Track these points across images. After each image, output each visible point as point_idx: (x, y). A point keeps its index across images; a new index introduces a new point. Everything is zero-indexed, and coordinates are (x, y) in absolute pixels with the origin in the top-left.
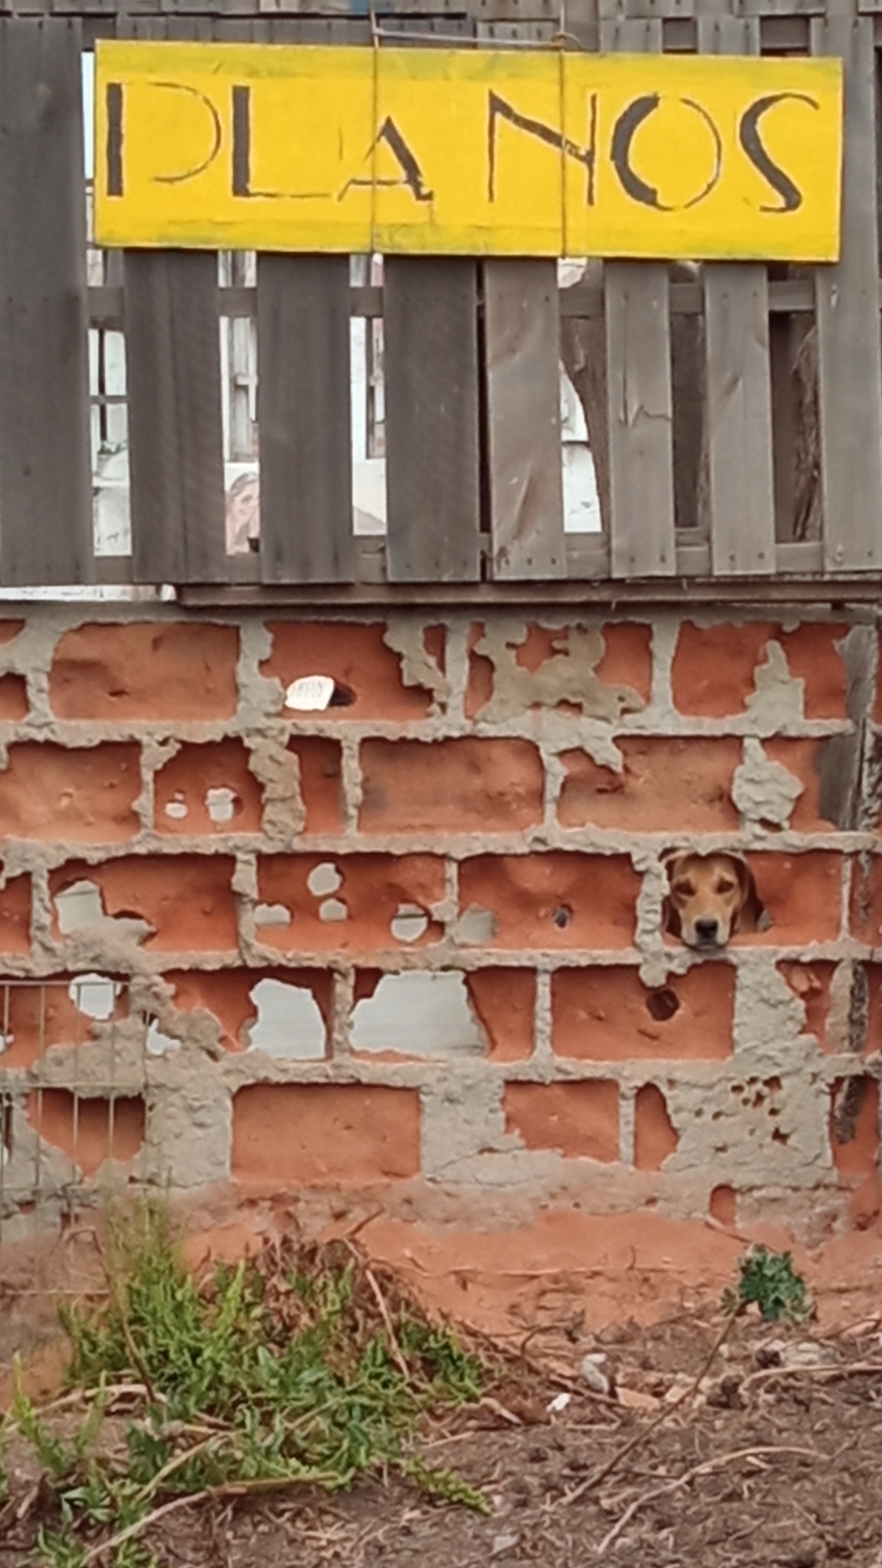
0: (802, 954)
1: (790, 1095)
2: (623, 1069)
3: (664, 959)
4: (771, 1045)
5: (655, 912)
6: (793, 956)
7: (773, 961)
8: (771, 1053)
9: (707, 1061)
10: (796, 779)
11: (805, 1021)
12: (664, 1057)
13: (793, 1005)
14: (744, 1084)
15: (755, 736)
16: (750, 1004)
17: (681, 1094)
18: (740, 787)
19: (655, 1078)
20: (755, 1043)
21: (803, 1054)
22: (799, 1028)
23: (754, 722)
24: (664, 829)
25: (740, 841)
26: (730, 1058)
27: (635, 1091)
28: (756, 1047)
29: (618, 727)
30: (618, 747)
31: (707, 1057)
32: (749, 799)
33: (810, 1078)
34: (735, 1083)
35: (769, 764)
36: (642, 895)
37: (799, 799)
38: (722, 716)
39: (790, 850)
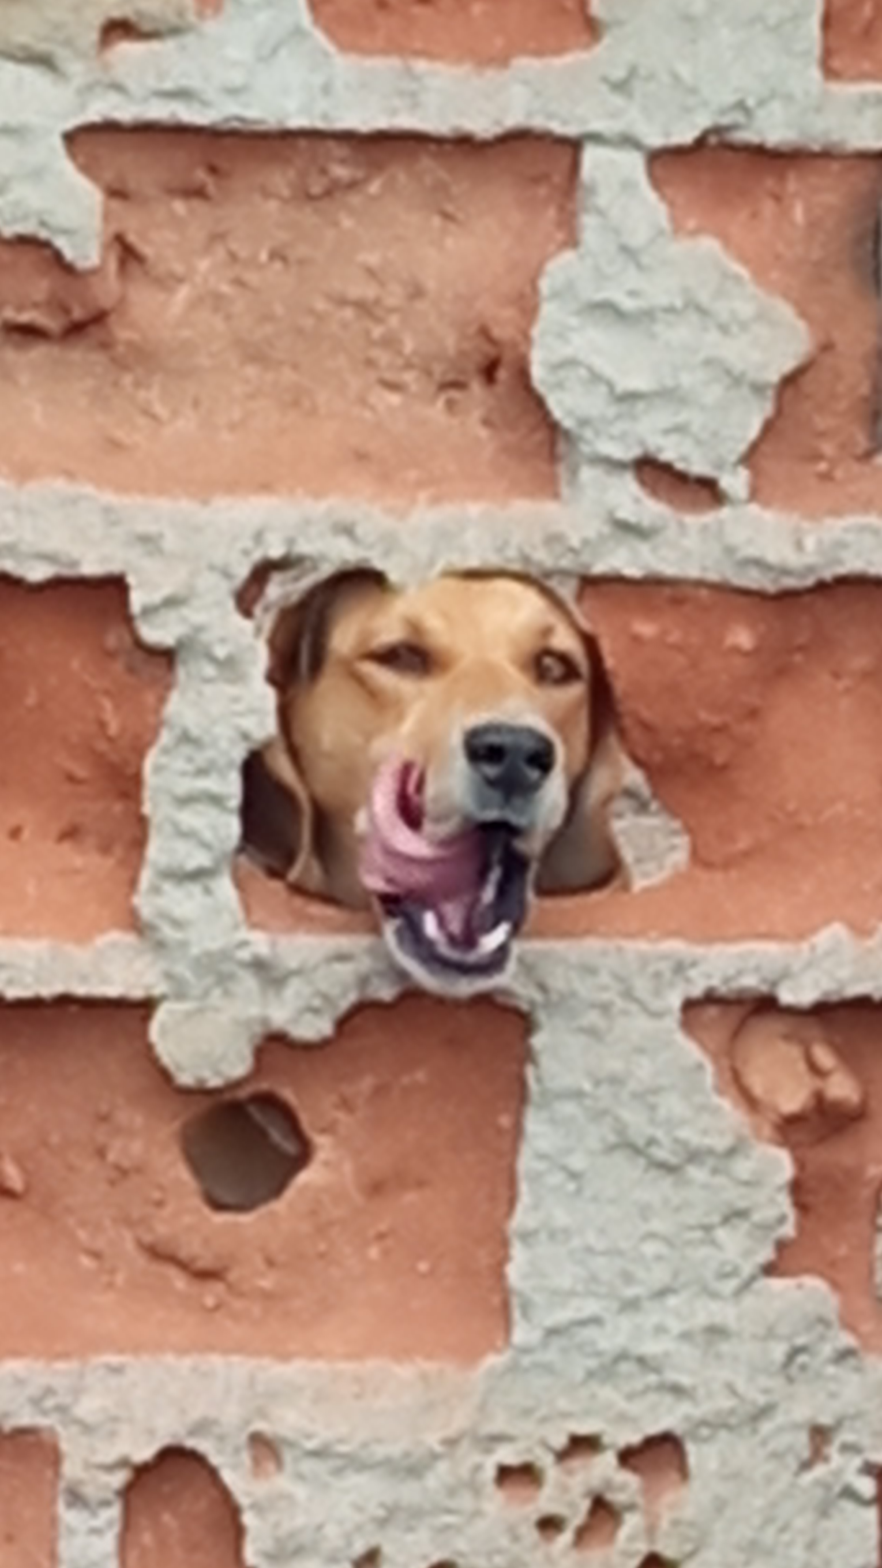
0: (786, 974)
1: (720, 1506)
2: (77, 1392)
3: (249, 982)
4: (651, 1316)
5: (216, 800)
6: (750, 981)
7: (675, 1000)
8: (651, 1348)
9: (405, 1371)
10: (785, 311)
11: (788, 1230)
12: (240, 1349)
13: (743, 1167)
14: (546, 1461)
15: (628, 141)
16: (577, 1162)
17: (300, 1492)
18: (562, 335)
19: (201, 1428)
20: (591, 1307)
21: (779, 1351)
22: (767, 1254)
23: (621, 87)
24: (266, 487)
25: (553, 539)
26: (493, 1361)
27: (120, 1478)
28: (595, 1321)
29: (88, 89)
30: (87, 169)
31: (402, 1354)
32: (596, 377)
33: (802, 1441)
34: (509, 1456)
35: (677, 248)
36: (165, 737)
37: (790, 381)
38: (502, 61)
39: (752, 579)
